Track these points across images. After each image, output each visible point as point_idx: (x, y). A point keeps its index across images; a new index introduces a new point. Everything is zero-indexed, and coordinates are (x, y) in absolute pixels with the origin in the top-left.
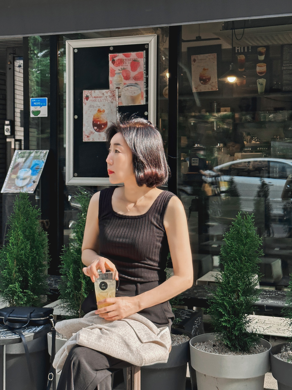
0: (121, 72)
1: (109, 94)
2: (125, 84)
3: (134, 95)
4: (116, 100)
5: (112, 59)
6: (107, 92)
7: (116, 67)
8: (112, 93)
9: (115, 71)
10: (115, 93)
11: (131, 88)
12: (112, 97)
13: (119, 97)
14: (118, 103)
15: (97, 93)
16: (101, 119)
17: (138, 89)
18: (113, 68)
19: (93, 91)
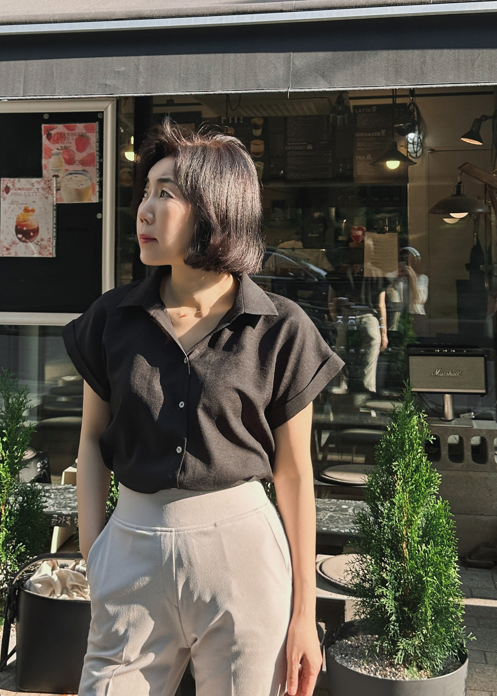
0: (60, 152)
1: (42, 183)
2: (66, 170)
3: (81, 187)
4: (52, 194)
5: (47, 133)
6: (39, 183)
7: (53, 144)
8: (47, 183)
9: (52, 150)
10: (51, 183)
11: (77, 177)
12: (47, 190)
13: (58, 190)
14: (56, 199)
15: (23, 182)
16: (29, 223)
17: (87, 178)
18: (49, 147)
19: (17, 180)
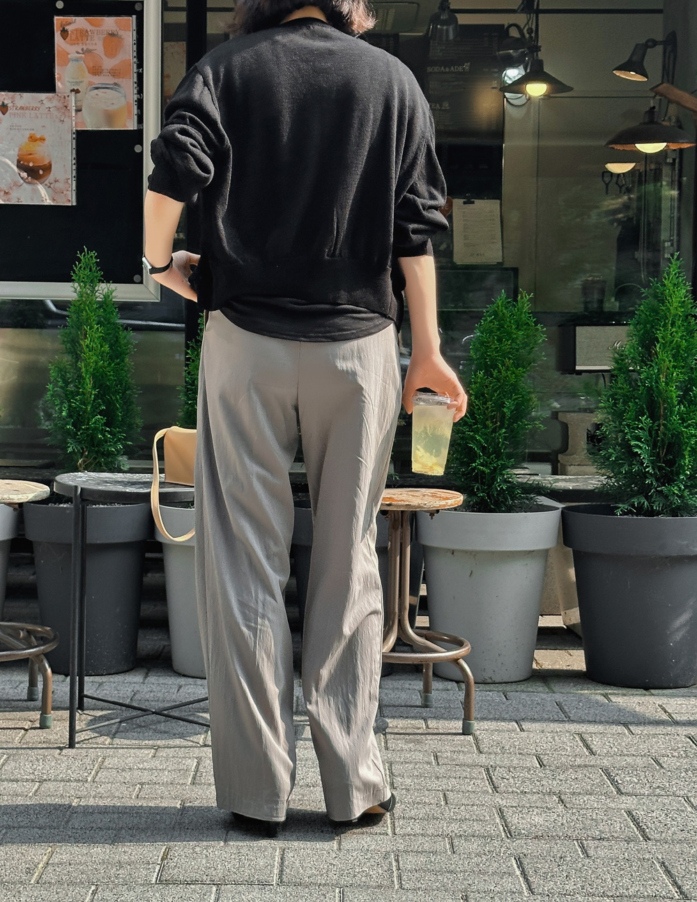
0: (81, 57)
1: (55, 103)
2: (90, 83)
3: (111, 108)
4: (70, 117)
5: (61, 29)
6: (50, 99)
7: (72, 44)
8: (63, 101)
9: (68, 54)
10: (68, 101)
11: (106, 93)
12: (63, 111)
13: (78, 110)
14: (76, 124)
15: (26, 98)
16: (38, 156)
17: (119, 95)
18: (65, 48)
19: (17, 94)
